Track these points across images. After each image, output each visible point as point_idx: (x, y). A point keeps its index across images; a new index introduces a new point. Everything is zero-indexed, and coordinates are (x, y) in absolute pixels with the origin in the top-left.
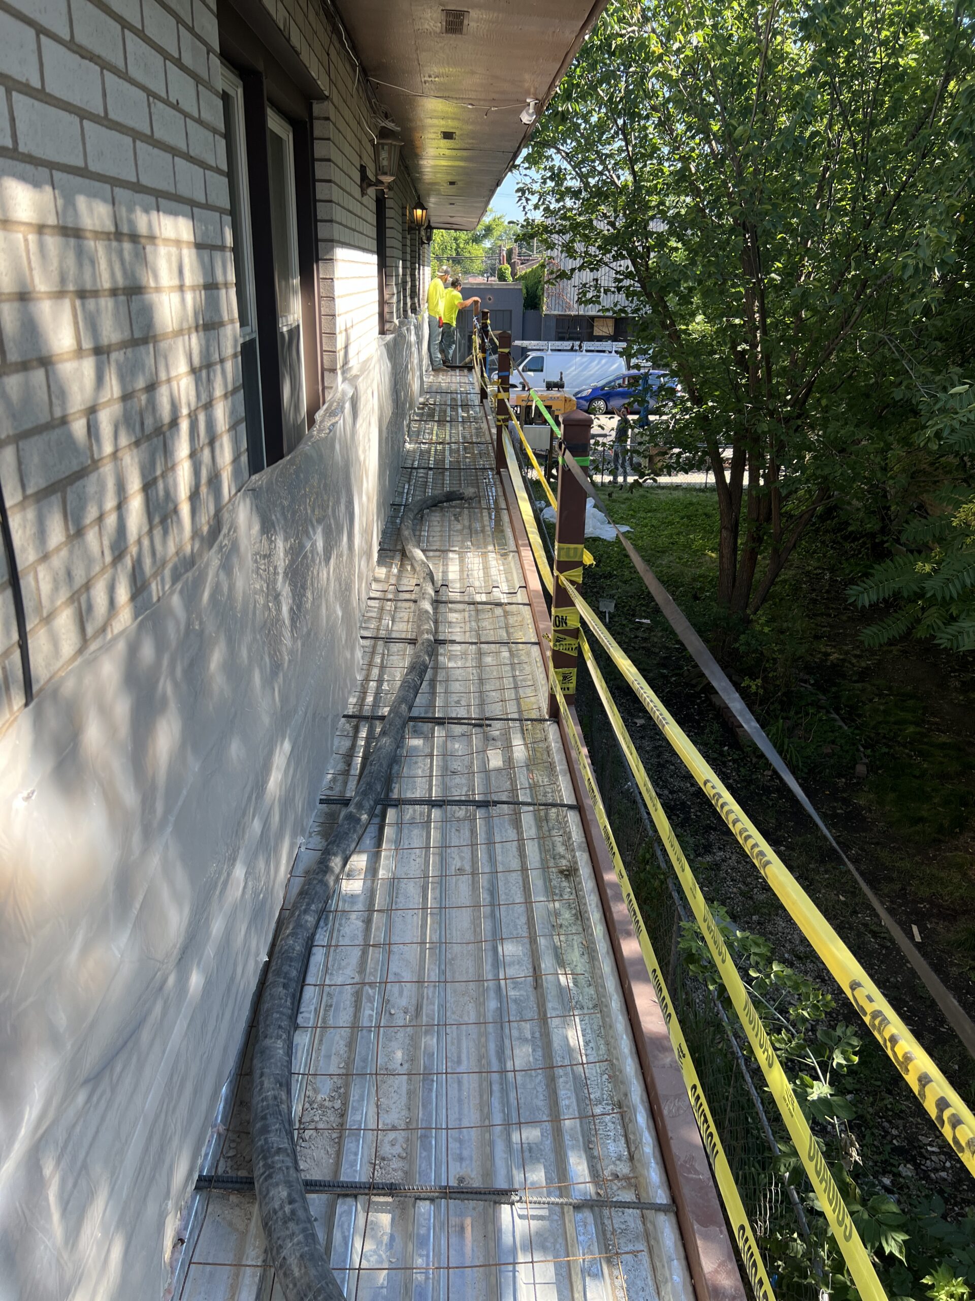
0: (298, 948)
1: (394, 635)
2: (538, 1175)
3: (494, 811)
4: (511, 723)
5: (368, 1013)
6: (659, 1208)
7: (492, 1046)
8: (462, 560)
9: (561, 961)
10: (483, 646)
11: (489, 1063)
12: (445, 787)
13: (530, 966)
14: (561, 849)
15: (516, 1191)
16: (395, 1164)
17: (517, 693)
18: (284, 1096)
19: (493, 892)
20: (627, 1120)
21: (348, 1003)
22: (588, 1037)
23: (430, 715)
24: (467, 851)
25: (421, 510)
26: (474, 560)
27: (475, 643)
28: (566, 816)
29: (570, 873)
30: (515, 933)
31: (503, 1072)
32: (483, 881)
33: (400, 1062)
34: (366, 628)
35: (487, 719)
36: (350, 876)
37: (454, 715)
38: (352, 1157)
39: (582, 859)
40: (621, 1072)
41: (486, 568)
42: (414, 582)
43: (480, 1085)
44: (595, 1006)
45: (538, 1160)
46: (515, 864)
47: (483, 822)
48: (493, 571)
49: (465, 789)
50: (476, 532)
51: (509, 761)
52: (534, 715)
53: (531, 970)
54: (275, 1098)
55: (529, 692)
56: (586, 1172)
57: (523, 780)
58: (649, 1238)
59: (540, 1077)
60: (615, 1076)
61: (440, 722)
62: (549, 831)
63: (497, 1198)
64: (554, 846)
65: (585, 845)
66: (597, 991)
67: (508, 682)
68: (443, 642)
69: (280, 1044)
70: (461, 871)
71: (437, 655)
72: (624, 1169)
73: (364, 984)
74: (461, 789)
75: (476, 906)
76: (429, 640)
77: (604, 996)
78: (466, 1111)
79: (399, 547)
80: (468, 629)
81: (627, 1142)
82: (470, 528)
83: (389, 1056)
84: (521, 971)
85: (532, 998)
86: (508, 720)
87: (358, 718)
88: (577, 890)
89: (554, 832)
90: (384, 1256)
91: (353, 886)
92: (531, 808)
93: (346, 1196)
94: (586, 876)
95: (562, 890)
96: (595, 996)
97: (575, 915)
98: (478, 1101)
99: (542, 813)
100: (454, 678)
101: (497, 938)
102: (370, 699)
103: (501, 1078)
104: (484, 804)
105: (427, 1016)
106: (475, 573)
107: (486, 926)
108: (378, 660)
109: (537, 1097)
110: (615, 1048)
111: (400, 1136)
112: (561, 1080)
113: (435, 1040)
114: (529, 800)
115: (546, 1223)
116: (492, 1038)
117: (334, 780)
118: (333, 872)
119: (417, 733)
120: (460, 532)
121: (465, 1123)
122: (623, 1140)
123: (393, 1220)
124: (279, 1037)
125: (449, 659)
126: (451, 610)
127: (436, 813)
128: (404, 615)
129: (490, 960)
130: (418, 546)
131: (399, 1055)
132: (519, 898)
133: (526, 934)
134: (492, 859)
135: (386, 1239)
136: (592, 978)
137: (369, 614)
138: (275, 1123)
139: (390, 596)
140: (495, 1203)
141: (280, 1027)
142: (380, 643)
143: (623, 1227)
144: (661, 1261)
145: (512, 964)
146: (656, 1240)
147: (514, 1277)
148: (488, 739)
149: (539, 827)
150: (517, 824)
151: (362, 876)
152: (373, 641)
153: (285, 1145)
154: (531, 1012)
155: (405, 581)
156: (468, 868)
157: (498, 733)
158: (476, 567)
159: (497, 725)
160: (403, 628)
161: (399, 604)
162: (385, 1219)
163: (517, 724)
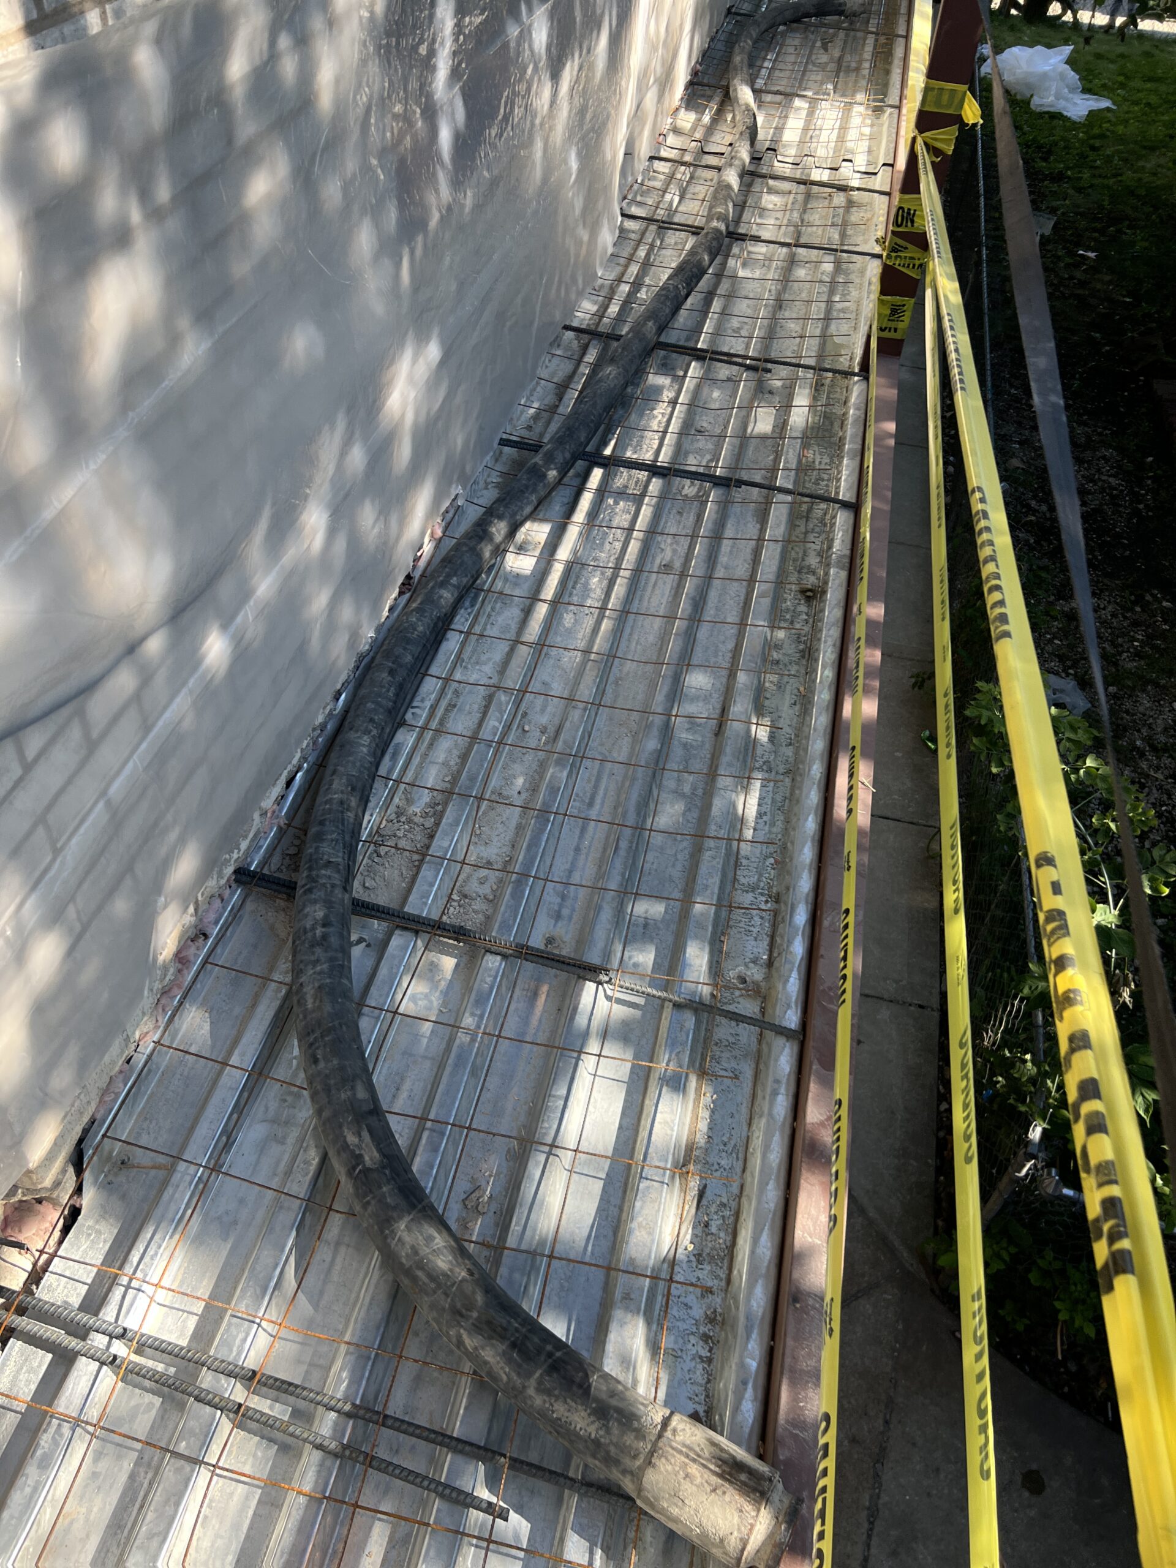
0: (421, 628)
1: (676, 220)
2: (645, 957)
3: (739, 493)
4: (801, 372)
5: (494, 724)
6: (782, 1031)
7: (634, 796)
8: (811, 113)
9: (759, 709)
10: (800, 250)
11: (624, 814)
12: (679, 450)
13: (719, 706)
14: (813, 561)
15: (607, 970)
16: (479, 905)
17: (826, 328)
18: (353, 802)
19: (699, 603)
20: (780, 919)
21: (476, 707)
22: (767, 808)
23: (691, 344)
24: (685, 542)
25: (773, 25)
26: (829, 113)
27: (788, 245)
28: (835, 517)
29: (812, 595)
30: (713, 660)
31: (639, 828)
32: (689, 585)
33: (518, 789)
34: (641, 204)
35: (767, 361)
36: (522, 549)
37: (725, 349)
38: (426, 887)
39: (836, 578)
40: (791, 860)
41: (843, 129)
42: (729, 139)
43: (607, 838)
44: (788, 772)
45: (651, 940)
46: (742, 570)
47: (715, 507)
48: (852, 135)
49: (708, 457)
50: (848, 70)
51: (781, 425)
52: (843, 363)
53: (718, 711)
54: (342, 803)
55: (845, 327)
56: (704, 968)
57: (790, 457)
58: (760, 1060)
59: (685, 844)
60: (783, 862)
61: (700, 355)
62: (806, 533)
63: (581, 972)
64: (805, 554)
65: (847, 560)
66: (796, 753)
67: (817, 310)
68: (742, 238)
69: (366, 740)
70: (667, 568)
71: (727, 256)
72: (756, 974)
73: (499, 688)
74: (703, 456)
75: (671, 618)
76: (717, 230)
77: (803, 762)
78: (581, 863)
79: (723, 83)
80: (785, 222)
81: (772, 945)
82: (840, 60)
83: (508, 780)
84: (703, 710)
85: (707, 746)
86: (799, 366)
87: (588, 334)
88: (815, 620)
89: (811, 537)
90: (435, 1004)
91: (521, 564)
92: (789, 498)
93: (405, 929)
94: (834, 602)
95: (795, 614)
96: (791, 760)
97: (802, 651)
98: (598, 855)
99: (804, 507)
100: (743, 293)
101: (685, 662)
102: (614, 309)
103: (633, 835)
104: (724, 483)
105: (565, 742)
106: (824, 137)
107: (673, 646)
108: (642, 253)
109: (673, 866)
110: (794, 829)
111: (493, 876)
112: (708, 853)
113: (565, 774)
114: (790, 487)
115: (638, 1013)
116: (638, 784)
117: (536, 418)
118: (491, 540)
119: (666, 368)
120: (823, 67)
121: (576, 878)
122: (766, 942)
123: (457, 965)
124: (367, 732)
125: (744, 265)
126: (771, 191)
127: (656, 485)
128: (700, 190)
129: (666, 689)
130: (752, 85)
131: (520, 781)
132: (733, 617)
133: (726, 665)
134: (712, 558)
135: (443, 985)
136: (797, 736)
137: (651, 183)
138: (333, 832)
139: (688, 158)
140: (579, 977)
141: (372, 720)
142: (653, 228)
143: (732, 1040)
144: (763, 1091)
145: (694, 699)
146: (767, 1066)
147: (576, 1065)
148: (761, 391)
149: (792, 524)
150: (763, 517)
151: (537, 553)
152: (645, 224)
153: (339, 858)
154: (699, 765)
155: (717, 137)
156: (678, 565)
157: (779, 383)
158: (828, 124)
159: (784, 371)
160: (693, 210)
161: (700, 172)
162: (448, 963)
163: (810, 374)
